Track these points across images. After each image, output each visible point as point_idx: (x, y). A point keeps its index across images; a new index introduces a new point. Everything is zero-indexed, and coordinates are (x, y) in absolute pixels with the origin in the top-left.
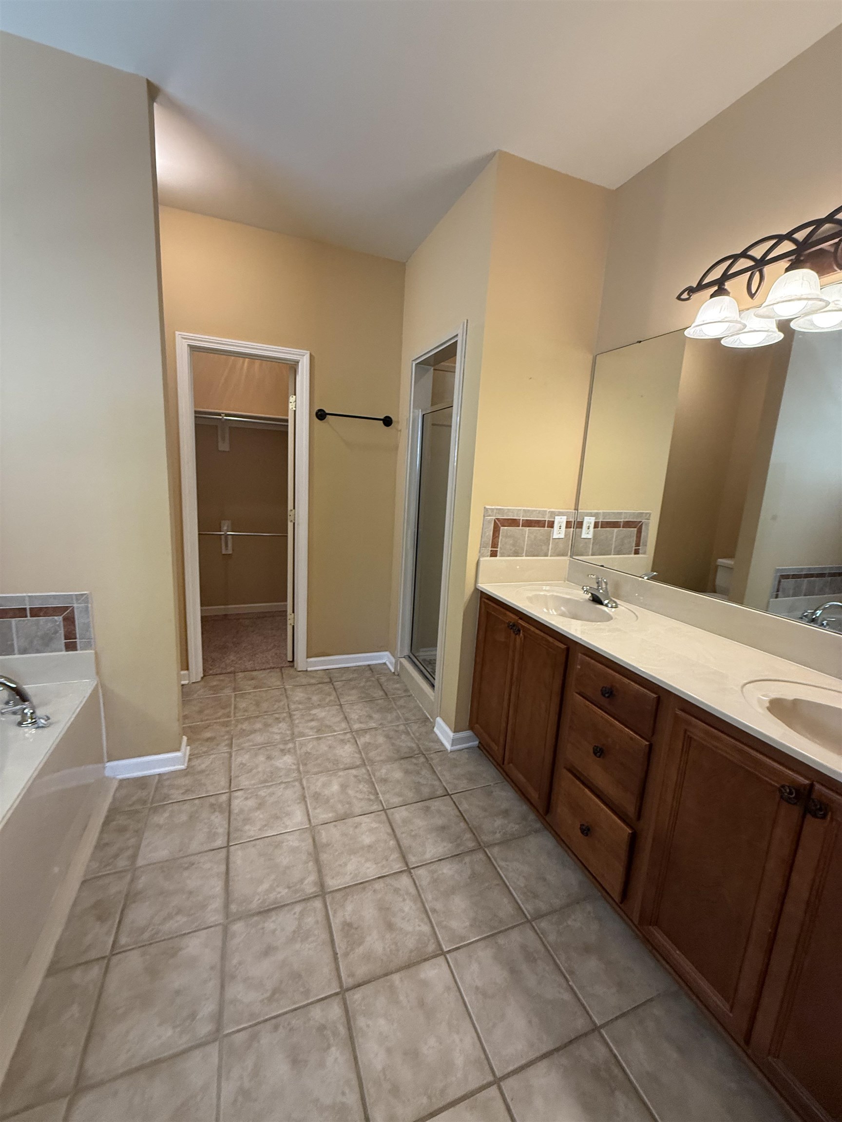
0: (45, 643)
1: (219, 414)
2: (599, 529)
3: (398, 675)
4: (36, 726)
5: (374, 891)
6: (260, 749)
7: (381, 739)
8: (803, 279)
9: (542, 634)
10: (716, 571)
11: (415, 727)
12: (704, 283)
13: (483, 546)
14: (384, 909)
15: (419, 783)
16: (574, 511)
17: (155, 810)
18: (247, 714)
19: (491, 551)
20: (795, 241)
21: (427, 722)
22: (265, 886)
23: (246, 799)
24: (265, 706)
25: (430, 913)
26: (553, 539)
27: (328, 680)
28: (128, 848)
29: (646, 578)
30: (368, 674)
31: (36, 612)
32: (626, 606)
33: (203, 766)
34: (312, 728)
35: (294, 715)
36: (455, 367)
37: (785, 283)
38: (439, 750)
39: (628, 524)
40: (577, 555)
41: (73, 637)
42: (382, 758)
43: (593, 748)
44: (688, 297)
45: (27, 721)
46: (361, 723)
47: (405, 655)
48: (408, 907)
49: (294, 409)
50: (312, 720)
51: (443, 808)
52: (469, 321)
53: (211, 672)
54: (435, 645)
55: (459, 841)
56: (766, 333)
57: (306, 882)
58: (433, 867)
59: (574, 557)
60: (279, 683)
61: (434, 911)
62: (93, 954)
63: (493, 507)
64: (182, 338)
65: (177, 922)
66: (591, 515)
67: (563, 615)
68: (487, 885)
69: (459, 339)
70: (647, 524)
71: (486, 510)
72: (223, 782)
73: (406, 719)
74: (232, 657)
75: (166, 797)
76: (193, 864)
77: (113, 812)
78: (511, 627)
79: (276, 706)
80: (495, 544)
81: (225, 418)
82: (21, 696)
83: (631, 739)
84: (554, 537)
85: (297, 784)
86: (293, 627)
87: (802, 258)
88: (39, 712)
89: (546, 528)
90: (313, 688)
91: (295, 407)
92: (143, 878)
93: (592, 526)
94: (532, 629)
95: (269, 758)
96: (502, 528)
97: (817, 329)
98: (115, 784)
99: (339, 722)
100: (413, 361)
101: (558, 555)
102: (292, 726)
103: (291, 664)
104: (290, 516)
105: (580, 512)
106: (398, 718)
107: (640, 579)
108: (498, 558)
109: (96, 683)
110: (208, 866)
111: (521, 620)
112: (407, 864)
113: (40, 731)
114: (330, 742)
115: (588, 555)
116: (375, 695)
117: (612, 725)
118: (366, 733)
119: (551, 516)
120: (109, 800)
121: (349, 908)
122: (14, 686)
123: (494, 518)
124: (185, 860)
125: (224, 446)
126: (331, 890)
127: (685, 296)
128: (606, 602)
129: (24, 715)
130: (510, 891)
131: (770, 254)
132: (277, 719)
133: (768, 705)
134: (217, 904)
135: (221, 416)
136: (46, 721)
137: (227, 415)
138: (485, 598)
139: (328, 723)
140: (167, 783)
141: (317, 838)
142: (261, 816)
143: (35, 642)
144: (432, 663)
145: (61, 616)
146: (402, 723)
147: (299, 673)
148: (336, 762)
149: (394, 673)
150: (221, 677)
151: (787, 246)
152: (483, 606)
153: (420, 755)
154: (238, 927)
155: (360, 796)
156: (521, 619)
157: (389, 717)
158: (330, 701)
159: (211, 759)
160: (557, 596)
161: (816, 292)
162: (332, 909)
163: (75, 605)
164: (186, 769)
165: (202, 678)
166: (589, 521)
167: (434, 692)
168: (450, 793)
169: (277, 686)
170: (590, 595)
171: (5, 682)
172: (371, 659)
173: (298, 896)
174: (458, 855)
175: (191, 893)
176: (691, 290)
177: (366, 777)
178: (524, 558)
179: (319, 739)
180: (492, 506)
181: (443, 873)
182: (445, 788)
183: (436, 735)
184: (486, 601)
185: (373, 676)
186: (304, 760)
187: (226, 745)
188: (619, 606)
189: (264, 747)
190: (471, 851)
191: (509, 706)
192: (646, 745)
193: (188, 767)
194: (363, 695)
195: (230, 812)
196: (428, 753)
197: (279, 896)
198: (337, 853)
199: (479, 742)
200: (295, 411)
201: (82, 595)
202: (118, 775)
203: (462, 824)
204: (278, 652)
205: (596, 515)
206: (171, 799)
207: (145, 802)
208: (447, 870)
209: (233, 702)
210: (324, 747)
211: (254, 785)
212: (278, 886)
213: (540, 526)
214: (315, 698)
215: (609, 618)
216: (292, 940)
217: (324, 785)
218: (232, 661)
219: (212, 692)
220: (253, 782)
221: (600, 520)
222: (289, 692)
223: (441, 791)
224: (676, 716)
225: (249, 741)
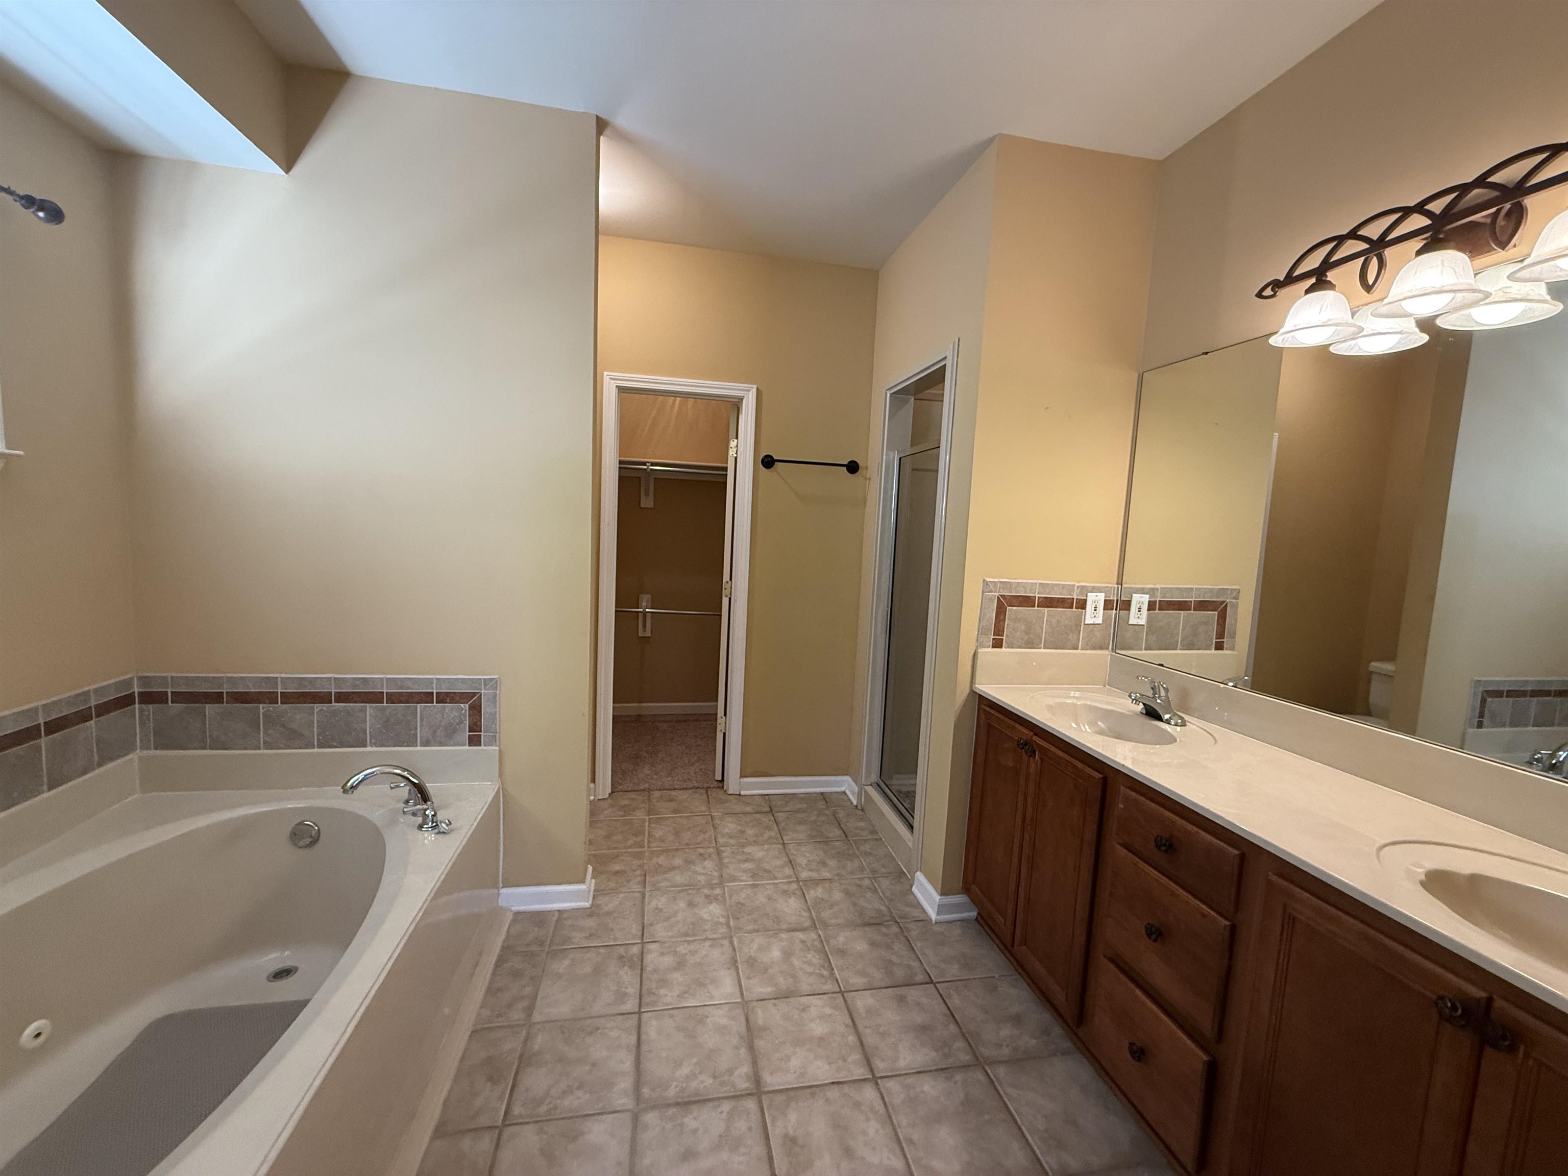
0: (447, 736)
1: (644, 464)
2: (1157, 611)
3: (862, 810)
4: (436, 831)
5: (827, 1100)
6: (680, 892)
7: (837, 895)
8: (1443, 265)
9: (1068, 757)
10: (1369, 681)
11: (885, 883)
12: (1294, 275)
13: (982, 631)
14: (839, 1126)
15: (890, 961)
16: (1116, 586)
17: (554, 954)
18: (664, 845)
19: (993, 639)
20: (1429, 214)
21: (902, 878)
22: (685, 1070)
23: (662, 954)
24: (686, 836)
25: (904, 1145)
26: (1085, 624)
27: (767, 809)
28: (522, 998)
29: (1231, 684)
30: (821, 805)
31: (443, 698)
32: (1198, 724)
33: (610, 907)
34: (745, 871)
35: (724, 852)
36: (943, 395)
37: (1416, 272)
38: (918, 919)
39: (1202, 605)
40: (1122, 649)
41: (478, 729)
42: (840, 921)
43: (1146, 927)
44: (1272, 293)
45: (428, 824)
46: (811, 870)
47: (873, 781)
48: (874, 1129)
49: (735, 455)
50: (746, 861)
51: (924, 1000)
52: (961, 340)
53: (621, 787)
54: (913, 770)
55: (946, 1050)
56: (1399, 336)
57: (737, 1073)
58: (910, 1080)
59: (1117, 651)
60: (703, 808)
61: (910, 1142)
62: (484, 1121)
63: (996, 580)
64: (611, 378)
65: (579, 1098)
66: (1142, 591)
67: (1101, 732)
68: (987, 1117)
69: (949, 363)
70: (1235, 606)
71: (986, 583)
72: (635, 929)
73: (874, 871)
74: (647, 771)
75: (568, 940)
76: (598, 1029)
77: (507, 950)
78: (1021, 746)
79: (700, 839)
80: (999, 631)
81: (651, 467)
82: (422, 794)
83: (1204, 916)
84: (1086, 623)
85: (726, 943)
86: (724, 734)
87: (1441, 236)
88: (440, 817)
89: (1074, 609)
90: (748, 818)
91: (737, 453)
92: (540, 1037)
93: (1145, 607)
94: (1053, 749)
95: (691, 904)
96: (1008, 608)
97: (1479, 326)
98: (510, 917)
99: (782, 867)
100: (887, 390)
101: (1094, 648)
102: (721, 865)
103: (720, 784)
104: (725, 589)
105: (1125, 588)
106: (862, 869)
107: (1222, 686)
108: (1003, 649)
109: (497, 787)
110: (614, 1033)
111: (1036, 737)
112: (872, 1071)
113: (440, 837)
114: (769, 892)
115: (1141, 650)
116: (831, 835)
117: (1173, 894)
118: (817, 885)
119: (1081, 593)
120: (503, 935)
121: (793, 1117)
122: (416, 782)
123: (997, 594)
124: (589, 1022)
125: (647, 502)
126: (770, 1089)
127: (1268, 292)
128: (1167, 716)
129: (425, 816)
130: (1023, 1133)
131: (1391, 232)
132: (701, 855)
133: (1423, 877)
134: (625, 1083)
135: (646, 465)
136: (447, 825)
137: (653, 464)
138: (986, 705)
139: (767, 867)
140: (568, 923)
141: (751, 1018)
142: (681, 979)
143: (438, 732)
144: (910, 795)
145: (467, 703)
146: (866, 876)
147: (731, 797)
148: (778, 919)
149: (856, 806)
150: (633, 795)
151: (1418, 221)
152: (983, 716)
153: (892, 923)
154: (650, 1117)
155: (810, 969)
156: (1035, 734)
157: (850, 865)
158: (770, 837)
159: (619, 899)
160: (1090, 706)
161: (1468, 280)
162: (770, 1115)
163: (483, 691)
164: (591, 908)
165: (610, 794)
166: (1140, 601)
167: (912, 836)
168: (935, 981)
169: (702, 812)
170: (1141, 706)
171: (408, 776)
172: (827, 784)
173: (725, 1091)
174: (946, 1069)
175: (594, 1065)
176: (1277, 285)
177: (817, 943)
178: (1042, 650)
179: (754, 886)
180: (994, 578)
181: (923, 1092)
182: (928, 974)
183: (915, 897)
184: (987, 709)
185: (828, 808)
186: (736, 911)
187: (638, 883)
188: (1187, 723)
189: (685, 890)
190: (964, 1067)
191: (1020, 860)
192: (1225, 926)
193: (592, 905)
194: (814, 833)
195: (642, 970)
196: (904, 921)
197: (702, 1086)
198: (777, 1042)
199: (979, 914)
200: (736, 458)
201: (491, 680)
202: (513, 906)
203: (952, 1027)
204: (703, 767)
205: (1151, 592)
206: (573, 943)
207: (542, 944)
208: (929, 1087)
209: (647, 828)
210: (761, 898)
211: (671, 937)
212: (700, 1073)
213: (1066, 606)
214: (750, 832)
215: (1172, 740)
216: (717, 1148)
217: (761, 949)
218: (647, 775)
219: (622, 813)
220: (670, 934)
221: (1158, 599)
222: (717, 821)
223: (922, 977)
224: (1270, 883)
225: (665, 879)
